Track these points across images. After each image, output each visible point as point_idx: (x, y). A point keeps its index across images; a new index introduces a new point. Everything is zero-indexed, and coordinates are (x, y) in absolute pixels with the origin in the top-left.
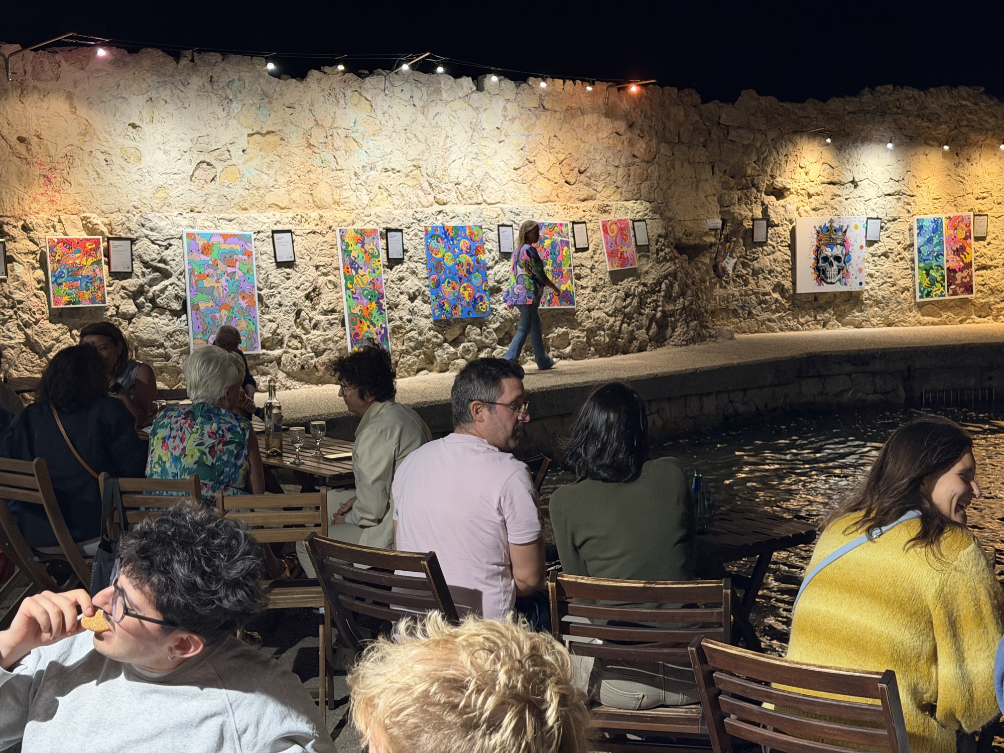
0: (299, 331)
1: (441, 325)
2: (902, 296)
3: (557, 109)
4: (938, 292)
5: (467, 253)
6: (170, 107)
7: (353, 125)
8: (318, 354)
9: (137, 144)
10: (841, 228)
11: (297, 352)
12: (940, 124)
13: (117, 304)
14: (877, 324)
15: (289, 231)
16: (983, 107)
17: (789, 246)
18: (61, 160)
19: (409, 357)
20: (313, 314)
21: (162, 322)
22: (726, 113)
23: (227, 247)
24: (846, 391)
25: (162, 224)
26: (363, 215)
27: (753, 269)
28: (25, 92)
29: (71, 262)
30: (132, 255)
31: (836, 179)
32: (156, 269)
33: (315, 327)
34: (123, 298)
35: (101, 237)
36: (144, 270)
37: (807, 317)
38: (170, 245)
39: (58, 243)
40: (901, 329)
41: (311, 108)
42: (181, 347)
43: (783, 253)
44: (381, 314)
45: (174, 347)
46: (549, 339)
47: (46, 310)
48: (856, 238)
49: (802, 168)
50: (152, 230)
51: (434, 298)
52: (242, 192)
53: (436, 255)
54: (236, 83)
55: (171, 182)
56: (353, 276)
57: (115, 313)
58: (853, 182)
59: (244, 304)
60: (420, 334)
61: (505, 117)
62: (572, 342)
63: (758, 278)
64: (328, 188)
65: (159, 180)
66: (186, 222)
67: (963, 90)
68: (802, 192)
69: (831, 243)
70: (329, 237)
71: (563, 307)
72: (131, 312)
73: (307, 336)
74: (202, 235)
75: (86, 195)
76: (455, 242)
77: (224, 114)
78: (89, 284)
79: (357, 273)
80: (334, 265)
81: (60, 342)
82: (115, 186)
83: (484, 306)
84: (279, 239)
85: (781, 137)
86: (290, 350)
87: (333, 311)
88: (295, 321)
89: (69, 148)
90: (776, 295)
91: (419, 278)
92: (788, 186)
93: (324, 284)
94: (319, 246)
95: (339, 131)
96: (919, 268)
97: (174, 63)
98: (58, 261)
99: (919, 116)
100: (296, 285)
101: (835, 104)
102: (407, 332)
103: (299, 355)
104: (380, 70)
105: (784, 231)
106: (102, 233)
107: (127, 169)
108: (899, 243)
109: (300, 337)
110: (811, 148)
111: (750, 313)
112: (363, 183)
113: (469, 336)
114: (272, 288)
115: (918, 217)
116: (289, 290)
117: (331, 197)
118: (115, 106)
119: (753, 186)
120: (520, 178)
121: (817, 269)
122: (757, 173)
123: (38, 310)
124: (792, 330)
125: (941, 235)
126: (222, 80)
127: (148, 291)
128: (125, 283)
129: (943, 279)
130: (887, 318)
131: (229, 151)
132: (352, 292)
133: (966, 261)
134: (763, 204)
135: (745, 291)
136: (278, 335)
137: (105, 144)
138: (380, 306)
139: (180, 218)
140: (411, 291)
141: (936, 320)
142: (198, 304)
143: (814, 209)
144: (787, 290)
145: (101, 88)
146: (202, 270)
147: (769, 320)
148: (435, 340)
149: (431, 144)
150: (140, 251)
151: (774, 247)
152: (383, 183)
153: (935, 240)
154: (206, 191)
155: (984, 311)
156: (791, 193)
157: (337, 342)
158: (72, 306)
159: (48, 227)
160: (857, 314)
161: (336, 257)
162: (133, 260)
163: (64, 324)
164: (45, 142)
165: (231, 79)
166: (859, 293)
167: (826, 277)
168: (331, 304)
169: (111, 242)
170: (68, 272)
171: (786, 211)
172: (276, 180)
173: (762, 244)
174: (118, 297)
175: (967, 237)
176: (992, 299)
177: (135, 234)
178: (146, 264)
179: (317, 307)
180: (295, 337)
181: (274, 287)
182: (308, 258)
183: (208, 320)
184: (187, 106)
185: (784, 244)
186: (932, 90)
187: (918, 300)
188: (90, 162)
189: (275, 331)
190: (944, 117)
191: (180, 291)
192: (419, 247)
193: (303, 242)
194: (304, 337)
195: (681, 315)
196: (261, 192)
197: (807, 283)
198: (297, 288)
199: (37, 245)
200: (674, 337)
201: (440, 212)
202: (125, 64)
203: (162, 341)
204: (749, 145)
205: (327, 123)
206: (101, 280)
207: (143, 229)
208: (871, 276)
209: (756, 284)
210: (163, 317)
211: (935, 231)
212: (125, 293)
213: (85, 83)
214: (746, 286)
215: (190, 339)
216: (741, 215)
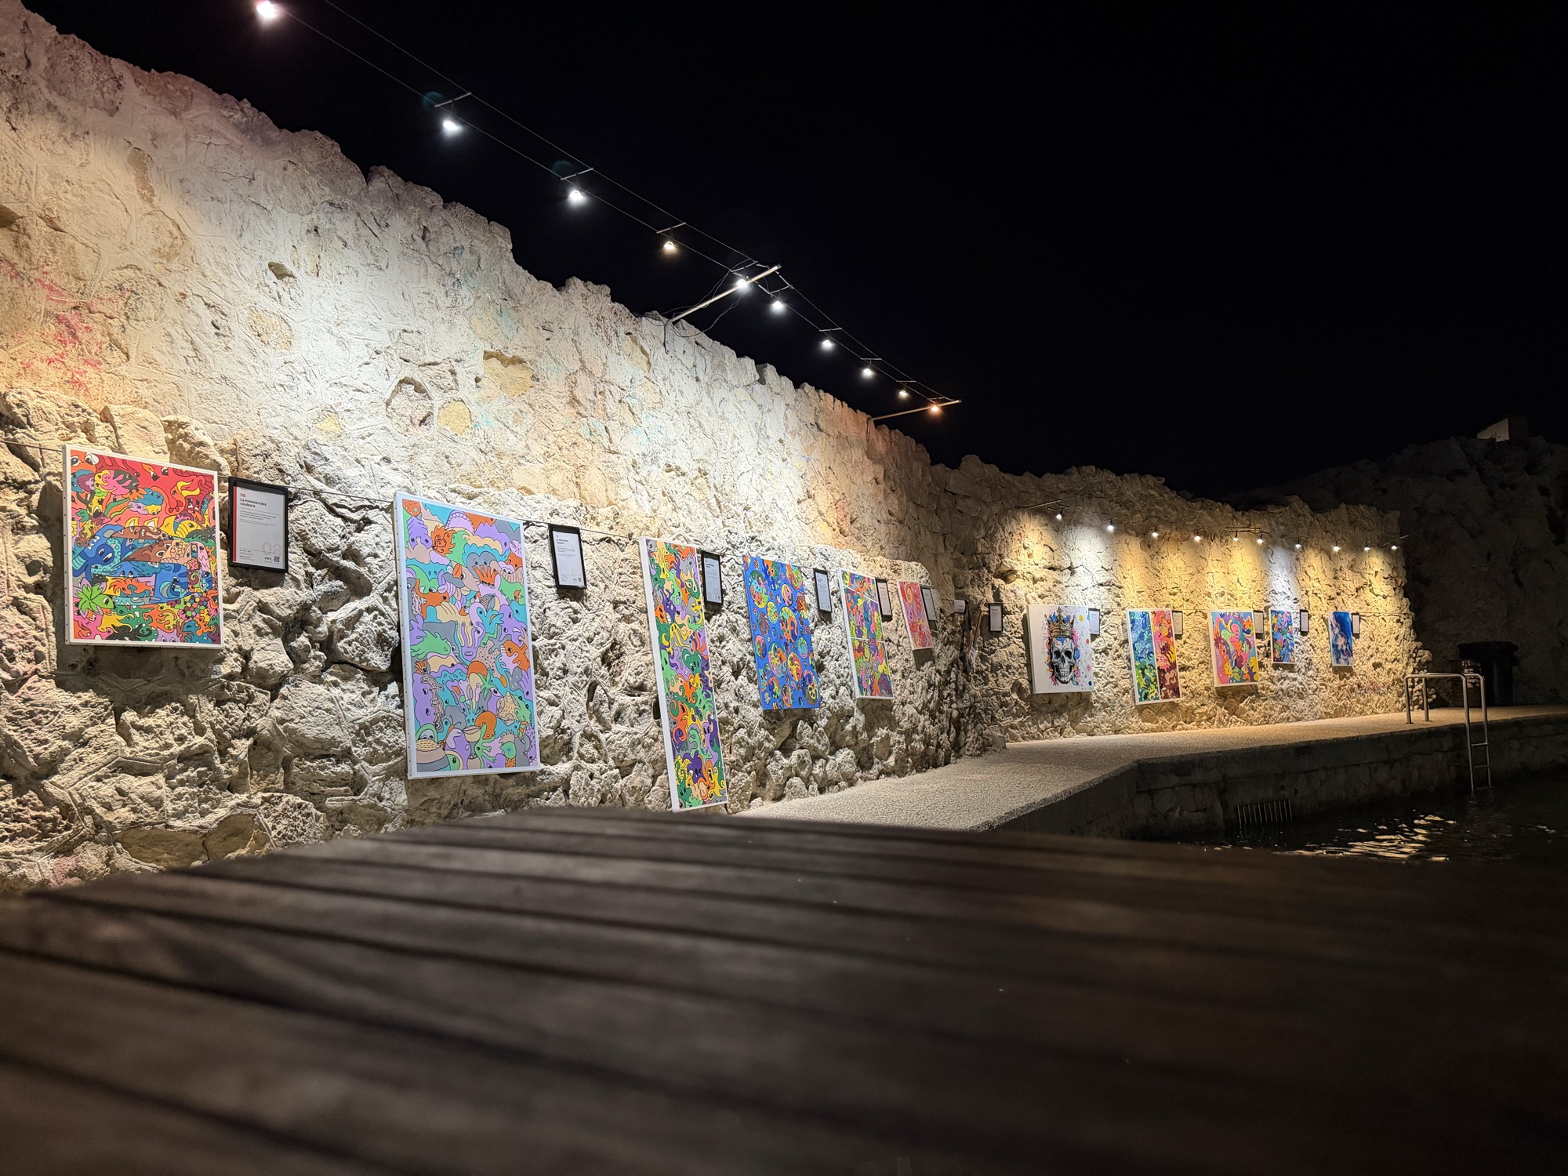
0: (594, 726)
1: (773, 718)
2: (1124, 699)
3: (831, 433)
4: (1153, 694)
5: (790, 605)
6: (353, 257)
7: (629, 384)
8: (625, 771)
9: (286, 310)
10: (1068, 618)
11: (594, 767)
12: (1135, 512)
13: (247, 648)
14: (1107, 731)
15: (576, 531)
16: (1166, 499)
17: (1022, 638)
18: (104, 293)
19: (740, 774)
20: (613, 691)
21: (347, 696)
22: (954, 479)
23: (479, 542)
24: (1172, 810)
25: (351, 472)
26: (669, 523)
27: (992, 664)
28: (24, 107)
29: (132, 523)
30: (287, 532)
31: (1056, 564)
32: (337, 572)
33: (618, 717)
34: (259, 632)
35: (215, 474)
36: (311, 569)
37: (1045, 722)
38: (368, 522)
39: (100, 468)
40: (1128, 736)
41: (576, 338)
42: (389, 758)
43: (1017, 647)
44: (708, 696)
45: (372, 759)
46: (873, 744)
47: (50, 648)
48: (1083, 628)
49: (1025, 548)
50: (329, 481)
51: (761, 673)
52: (474, 454)
53: (759, 603)
54: (466, 255)
55: (349, 406)
56: (669, 626)
57: (239, 670)
58: (1070, 568)
59: (510, 662)
60: (750, 733)
61: (787, 428)
62: (895, 750)
63: (997, 676)
64: (600, 478)
65: (329, 396)
66: (398, 479)
67: (1150, 479)
68: (1028, 576)
69: (1062, 636)
70: (630, 551)
71: (883, 698)
72: (277, 669)
73: (607, 735)
74: (434, 510)
75: (165, 388)
76: (777, 586)
77: (448, 302)
78: (178, 589)
79: (673, 621)
80: (640, 603)
81: (84, 744)
82: (235, 386)
83: (813, 691)
84: (561, 542)
85: (1005, 511)
86: (583, 763)
87: (641, 688)
88: (587, 704)
89: (130, 273)
90: (1015, 696)
91: (741, 640)
92: (1016, 568)
93: (626, 638)
94: (617, 565)
95: (612, 388)
96: (1136, 666)
97: (360, 179)
98: (97, 514)
99: (1117, 503)
100: (586, 635)
101: (1050, 480)
102: (736, 730)
103: (597, 774)
104: (655, 312)
105: (1015, 619)
106: (216, 466)
107: (262, 356)
108: (1115, 639)
109: (596, 737)
110: (1032, 527)
111: (993, 718)
112: (644, 482)
113: (802, 738)
114: (551, 638)
115: (1129, 609)
116: (577, 643)
117: (604, 494)
118: (242, 217)
119: (984, 566)
120: (804, 515)
121: (1052, 665)
122: (987, 551)
123: (24, 648)
124: (1033, 738)
125: (1150, 632)
126: (444, 240)
127: (320, 620)
128: (267, 595)
129: (1155, 680)
130: (1114, 724)
131: (453, 373)
132: (669, 653)
133: (1172, 660)
134: (993, 587)
135: (987, 690)
136: (563, 731)
137: (215, 288)
138: (705, 681)
139: (385, 467)
140: (735, 660)
141: (1154, 726)
142: (425, 660)
143: (1040, 597)
144: (1025, 691)
145: (213, 170)
146: (434, 584)
147: (1012, 727)
148: (766, 744)
149: (717, 442)
150: (305, 525)
151: (1009, 639)
152: (667, 487)
153: (1146, 637)
154: (414, 440)
155: (1189, 716)
156: (1018, 577)
157: (649, 746)
158: (128, 642)
159: (70, 426)
160: (1089, 719)
161: (641, 591)
162: (287, 544)
163: (99, 692)
164: (69, 240)
165: (458, 245)
166: (1088, 694)
167: (1060, 675)
168: (638, 674)
169: (239, 491)
170: (124, 549)
171: (1016, 596)
172: (527, 446)
173: (998, 634)
174: (247, 629)
175: (1169, 635)
176: (1193, 703)
177: (293, 484)
178: (315, 557)
179: (617, 679)
180: (588, 736)
181: (555, 634)
182: (602, 586)
183: (445, 695)
184: (384, 267)
185: (1018, 635)
186: (1126, 475)
187: (1138, 703)
188: (178, 318)
189: (559, 722)
190: (1138, 506)
191: (387, 627)
192: (738, 589)
193: (595, 555)
194: (602, 737)
195: (969, 714)
196: (506, 461)
197: (1044, 683)
198: (590, 640)
199: (35, 467)
200: (968, 744)
201: (753, 538)
202: (268, 142)
203: (349, 744)
204: (977, 518)
205: (598, 371)
206: (212, 581)
207: (310, 478)
208: (1096, 674)
209: (996, 681)
210: (348, 685)
211: (1145, 625)
212: (264, 620)
213: (178, 145)
214: (986, 684)
215: (409, 740)
216: (976, 599)
